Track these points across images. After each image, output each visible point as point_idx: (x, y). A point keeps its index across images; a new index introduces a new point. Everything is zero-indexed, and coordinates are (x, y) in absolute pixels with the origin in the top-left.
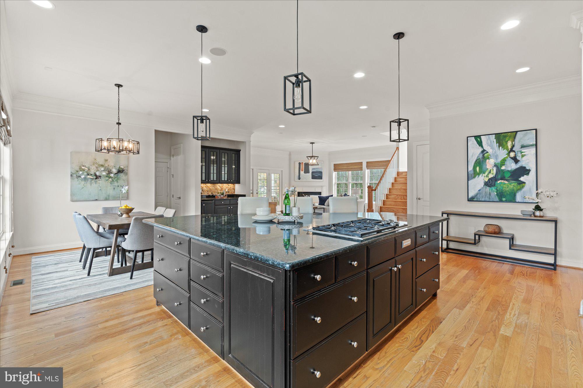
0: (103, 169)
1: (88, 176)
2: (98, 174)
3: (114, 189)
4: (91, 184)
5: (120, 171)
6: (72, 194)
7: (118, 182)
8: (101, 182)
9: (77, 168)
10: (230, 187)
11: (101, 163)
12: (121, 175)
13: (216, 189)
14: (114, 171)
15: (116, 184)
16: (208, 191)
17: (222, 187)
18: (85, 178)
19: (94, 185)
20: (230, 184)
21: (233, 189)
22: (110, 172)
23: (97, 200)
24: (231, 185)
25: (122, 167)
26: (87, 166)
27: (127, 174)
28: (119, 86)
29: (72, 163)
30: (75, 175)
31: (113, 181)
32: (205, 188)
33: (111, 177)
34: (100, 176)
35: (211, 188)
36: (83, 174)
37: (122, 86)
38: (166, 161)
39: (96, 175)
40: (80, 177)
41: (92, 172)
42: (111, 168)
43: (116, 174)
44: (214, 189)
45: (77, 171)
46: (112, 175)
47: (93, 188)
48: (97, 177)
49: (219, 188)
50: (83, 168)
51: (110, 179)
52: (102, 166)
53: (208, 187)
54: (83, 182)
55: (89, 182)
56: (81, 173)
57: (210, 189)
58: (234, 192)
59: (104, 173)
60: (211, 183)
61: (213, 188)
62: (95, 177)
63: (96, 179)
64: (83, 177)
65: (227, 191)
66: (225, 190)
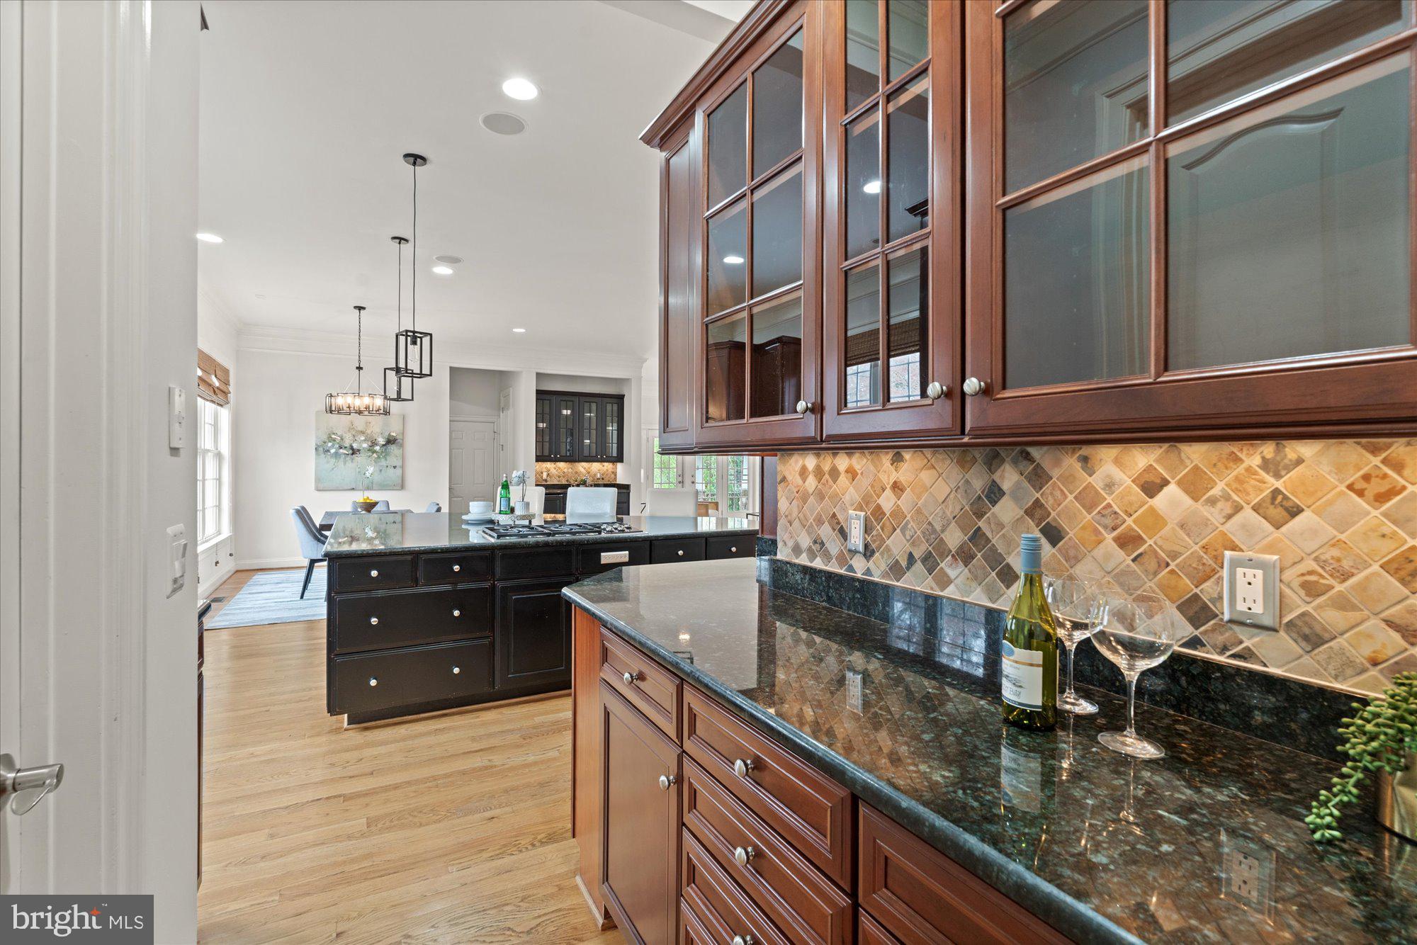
0: (363, 438)
1: (341, 451)
2: (355, 446)
3: (381, 471)
4: (345, 463)
5: (390, 441)
6: (318, 480)
7: (386, 460)
8: (359, 459)
9: (325, 437)
10: (605, 468)
11: (360, 428)
12: (392, 448)
13: (576, 473)
14: (382, 441)
15: (383, 463)
16: (559, 477)
17: (589, 468)
18: (336, 453)
19: (349, 464)
20: (606, 464)
21: (613, 473)
22: (374, 443)
23: (353, 489)
24: (608, 466)
25: (394, 434)
26: (339, 434)
27: (402, 446)
28: (360, 308)
29: (318, 429)
30: (321, 449)
31: (379, 457)
32: (553, 471)
33: (375, 452)
34: (359, 450)
35: (566, 470)
36: (333, 446)
37: (364, 308)
38: (491, 420)
39: (352, 448)
40: (328, 451)
41: (347, 445)
42: (375, 436)
43: (383, 445)
44: (572, 473)
45: (325, 442)
46: (377, 448)
47: (347, 470)
48: (354, 452)
49: (582, 470)
50: (333, 436)
51: (375, 455)
52: (363, 433)
53: (559, 468)
54: (333, 460)
55: (342, 459)
56: (330, 444)
57: (564, 473)
58: (615, 479)
59: (365, 445)
60: (566, 462)
61: (570, 470)
62: (351, 452)
63: (352, 454)
64: (333, 451)
65: (598, 476)
66: (595, 475)
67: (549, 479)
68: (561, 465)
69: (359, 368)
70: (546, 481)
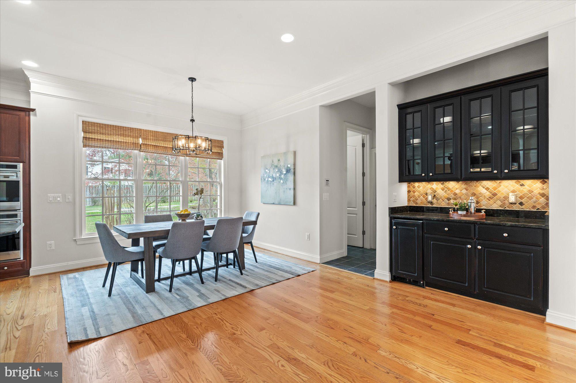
0: (277, 170)
2: (274, 175)
3: (284, 192)
4: (270, 187)
5: (288, 171)
6: (262, 197)
8: (276, 184)
9: (263, 171)
11: (276, 164)
12: (288, 175)
14: (284, 171)
15: (285, 186)
16: (449, 199)
17: (495, 189)
18: (268, 180)
19: (272, 187)
22: (281, 173)
23: (273, 204)
25: (289, 166)
28: (192, 79)
30: (262, 179)
31: (283, 183)
33: (282, 179)
35: (457, 191)
36: (266, 176)
37: (195, 79)
40: (265, 180)
41: (271, 175)
42: (281, 168)
43: (285, 174)
44: (467, 194)
45: (263, 175)
46: (283, 176)
47: (271, 191)
48: (274, 179)
49: (484, 191)
50: (267, 170)
51: (282, 181)
52: (277, 166)
53: (449, 189)
54: (267, 185)
55: (269, 184)
57: (455, 194)
59: (278, 175)
61: (464, 191)
63: (273, 181)
65: (512, 199)
66: (506, 198)
67: (434, 201)
68: (452, 184)
69: (192, 120)
70: (431, 203)
